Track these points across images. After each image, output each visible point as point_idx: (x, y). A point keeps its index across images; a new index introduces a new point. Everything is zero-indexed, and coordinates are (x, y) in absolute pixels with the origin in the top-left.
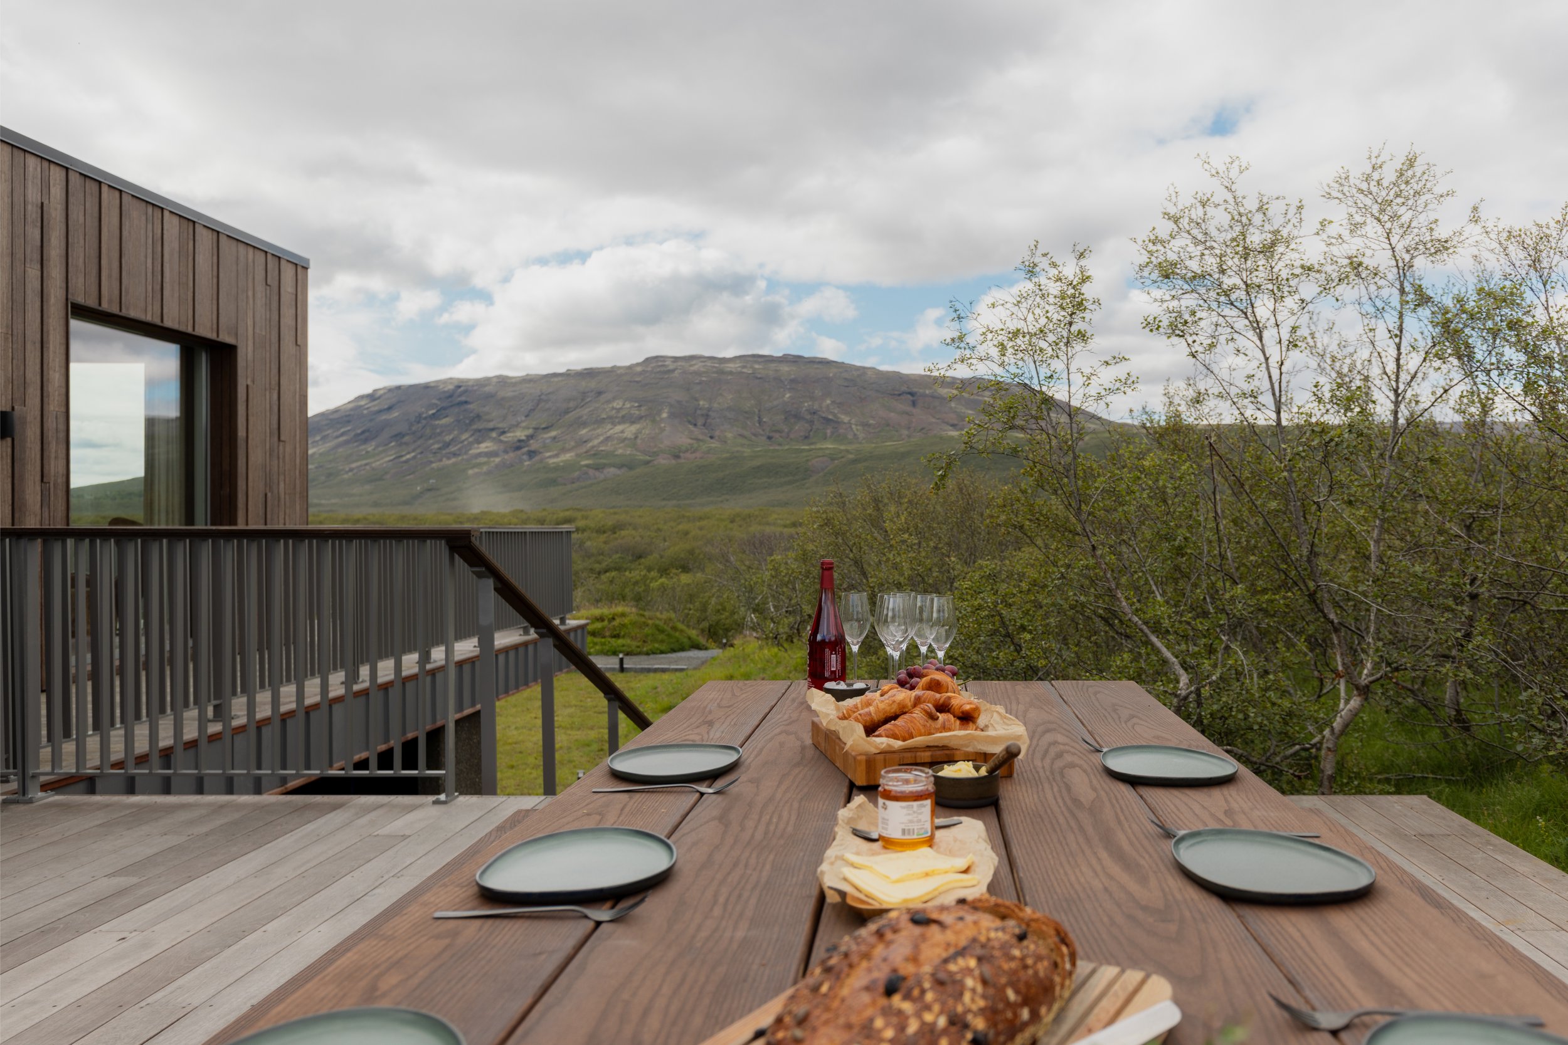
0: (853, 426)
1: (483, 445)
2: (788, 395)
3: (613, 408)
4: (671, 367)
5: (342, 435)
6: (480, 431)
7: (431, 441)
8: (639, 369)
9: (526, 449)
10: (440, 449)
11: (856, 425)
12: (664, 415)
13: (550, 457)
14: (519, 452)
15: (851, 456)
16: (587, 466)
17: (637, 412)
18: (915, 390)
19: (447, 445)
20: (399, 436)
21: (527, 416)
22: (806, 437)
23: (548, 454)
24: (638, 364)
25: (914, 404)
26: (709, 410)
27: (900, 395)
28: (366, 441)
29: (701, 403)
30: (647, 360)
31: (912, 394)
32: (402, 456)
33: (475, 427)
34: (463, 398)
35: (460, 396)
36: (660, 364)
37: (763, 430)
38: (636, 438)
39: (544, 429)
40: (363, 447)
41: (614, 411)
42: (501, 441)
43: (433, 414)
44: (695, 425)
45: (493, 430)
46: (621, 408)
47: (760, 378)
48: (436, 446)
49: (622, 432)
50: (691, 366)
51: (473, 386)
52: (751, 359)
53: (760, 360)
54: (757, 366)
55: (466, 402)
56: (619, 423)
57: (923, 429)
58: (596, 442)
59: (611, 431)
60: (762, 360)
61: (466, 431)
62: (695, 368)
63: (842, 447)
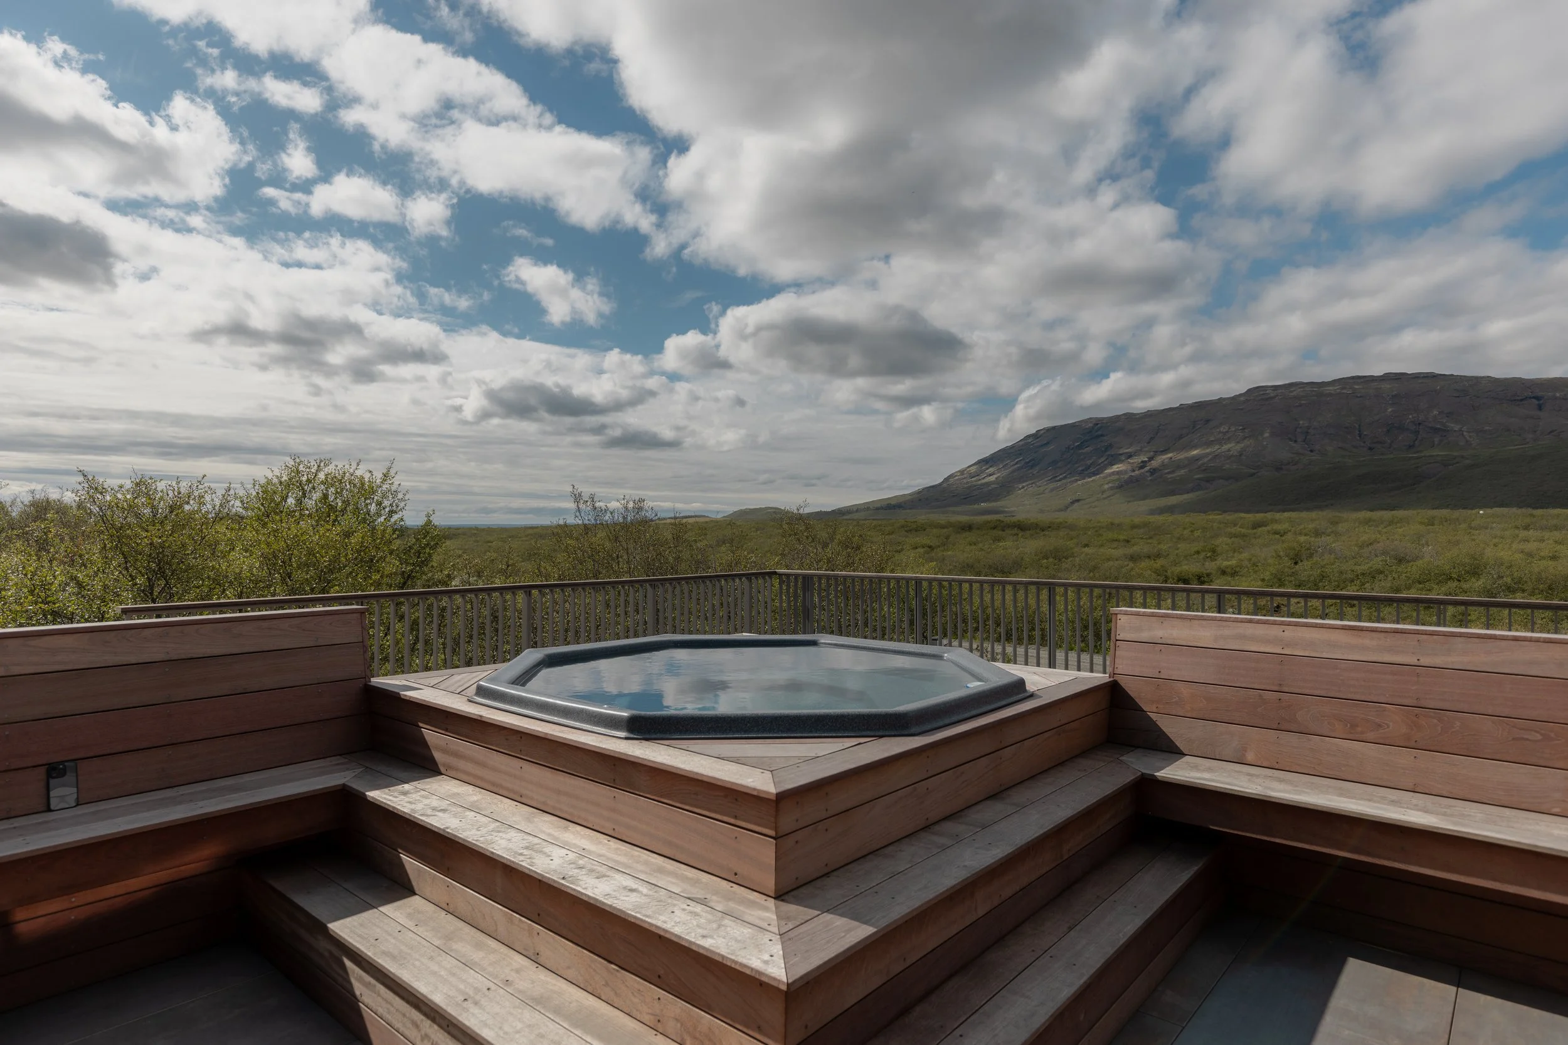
0: (1465, 433)
1: (1115, 467)
2: (1390, 410)
3: (1220, 432)
4: (1272, 395)
5: (1017, 463)
6: (1112, 456)
7: (1077, 465)
8: (1242, 399)
9: (1148, 468)
10: (1083, 470)
11: (1469, 432)
12: (1267, 435)
13: (1169, 473)
14: (1142, 471)
15: (1468, 462)
16: (1199, 479)
17: (1241, 434)
18: (1540, 394)
19: (1088, 467)
20: (1054, 462)
21: (1149, 443)
22: (1410, 447)
23: (1166, 471)
24: (1241, 395)
25: (1540, 408)
26: (1309, 427)
27: (1522, 400)
28: (1032, 467)
29: (1301, 422)
30: (1249, 390)
31: (1538, 398)
32: (1056, 477)
33: (1108, 453)
34: (1100, 433)
35: (1097, 431)
36: (1261, 393)
37: (1365, 442)
38: (1241, 455)
39: (1162, 451)
40: (1031, 471)
41: (1221, 435)
42: (1129, 463)
43: (1078, 446)
44: (1296, 441)
45: (1121, 454)
46: (1227, 432)
47: (1361, 397)
48: (1080, 469)
49: (1229, 450)
50: (1292, 392)
51: (1107, 423)
52: (1351, 381)
53: (1359, 381)
54: (1356, 387)
55: (1102, 435)
56: (1225, 443)
57: (1551, 432)
58: (1206, 460)
59: (1219, 451)
60: (1362, 380)
61: (1102, 456)
62: (1294, 393)
63: (1456, 454)
